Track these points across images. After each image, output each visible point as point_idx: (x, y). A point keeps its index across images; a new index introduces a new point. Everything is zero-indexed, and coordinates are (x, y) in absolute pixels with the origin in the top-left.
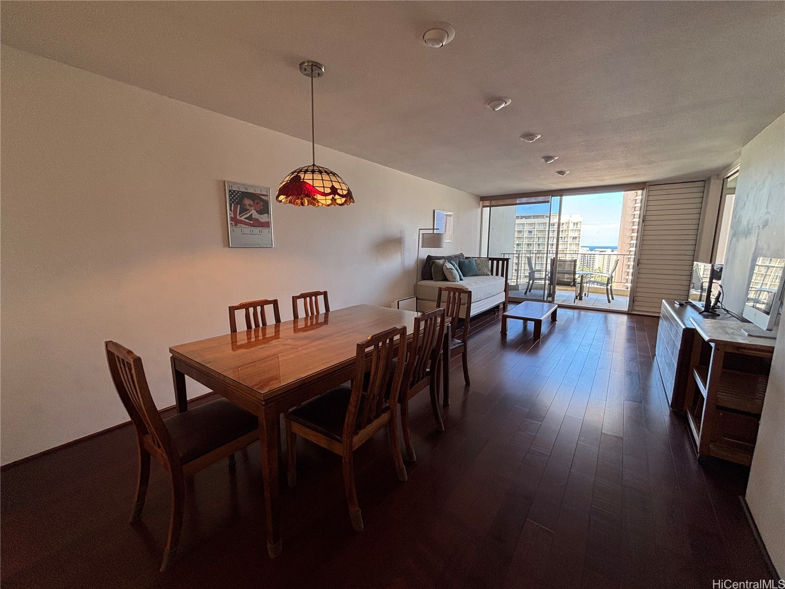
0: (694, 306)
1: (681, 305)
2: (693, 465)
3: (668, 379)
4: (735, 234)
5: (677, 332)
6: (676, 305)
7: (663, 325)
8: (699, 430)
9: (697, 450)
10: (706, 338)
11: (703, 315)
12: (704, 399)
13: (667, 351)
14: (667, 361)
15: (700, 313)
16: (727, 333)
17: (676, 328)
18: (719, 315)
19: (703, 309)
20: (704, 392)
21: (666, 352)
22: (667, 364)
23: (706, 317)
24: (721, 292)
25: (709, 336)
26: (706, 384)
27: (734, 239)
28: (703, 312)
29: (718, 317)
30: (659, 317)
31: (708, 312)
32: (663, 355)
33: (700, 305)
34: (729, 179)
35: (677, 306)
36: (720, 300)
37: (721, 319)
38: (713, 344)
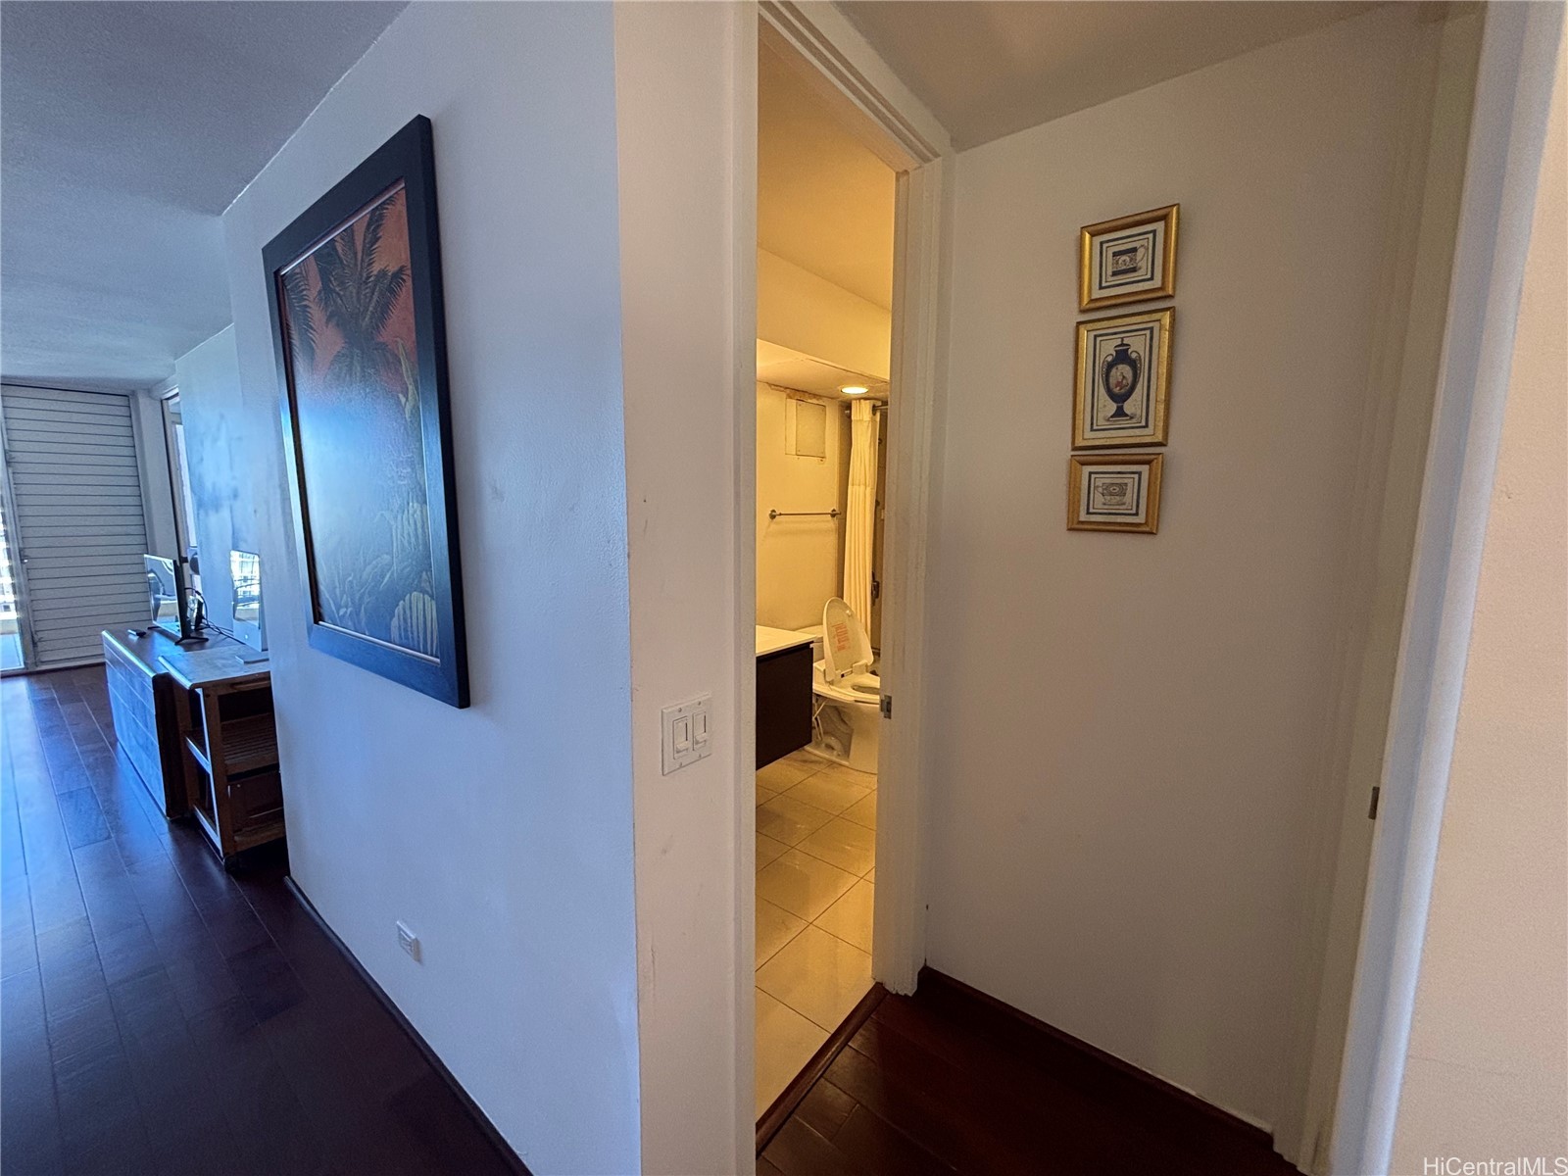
0: (164, 633)
1: (141, 635)
2: (220, 879)
3: (151, 773)
4: (200, 504)
5: (143, 688)
6: (131, 637)
7: (114, 677)
8: (214, 822)
9: (219, 854)
10: (187, 684)
11: (183, 645)
12: (209, 775)
13: (136, 723)
14: (141, 742)
15: (177, 643)
16: (217, 666)
17: (141, 679)
18: (207, 640)
19: (180, 635)
20: (206, 764)
21: (134, 726)
22: (142, 746)
23: (188, 648)
24: (202, 601)
25: (190, 680)
26: (205, 750)
27: (202, 512)
28: (182, 639)
29: (208, 644)
30: (103, 664)
31: (190, 637)
32: (131, 734)
33: (175, 628)
34: (171, 402)
35: (134, 638)
36: (204, 612)
37: (211, 647)
38: (199, 691)
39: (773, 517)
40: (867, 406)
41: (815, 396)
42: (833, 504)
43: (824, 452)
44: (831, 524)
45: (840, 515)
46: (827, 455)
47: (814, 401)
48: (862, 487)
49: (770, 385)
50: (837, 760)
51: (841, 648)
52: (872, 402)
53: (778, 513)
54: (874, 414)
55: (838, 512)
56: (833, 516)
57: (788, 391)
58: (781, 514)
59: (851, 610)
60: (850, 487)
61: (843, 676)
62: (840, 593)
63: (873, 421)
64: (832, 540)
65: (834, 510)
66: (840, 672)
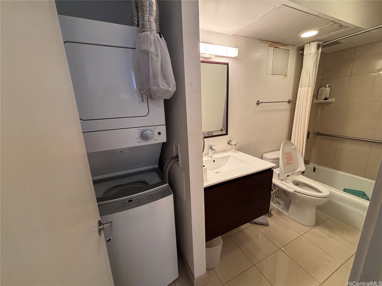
39: (258, 104)
40: (314, 46)
41: (284, 45)
42: (289, 97)
43: (286, 73)
44: (288, 106)
45: (293, 102)
46: (288, 74)
47: (284, 47)
48: (307, 88)
49: (260, 40)
50: (282, 211)
51: (288, 164)
52: (318, 42)
53: (260, 102)
54: (318, 49)
55: (291, 100)
56: (289, 102)
57: (269, 43)
58: (262, 102)
59: (295, 146)
60: (299, 88)
61: (288, 176)
62: (289, 138)
63: (317, 53)
64: (287, 114)
65: (289, 100)
66: (286, 175)
